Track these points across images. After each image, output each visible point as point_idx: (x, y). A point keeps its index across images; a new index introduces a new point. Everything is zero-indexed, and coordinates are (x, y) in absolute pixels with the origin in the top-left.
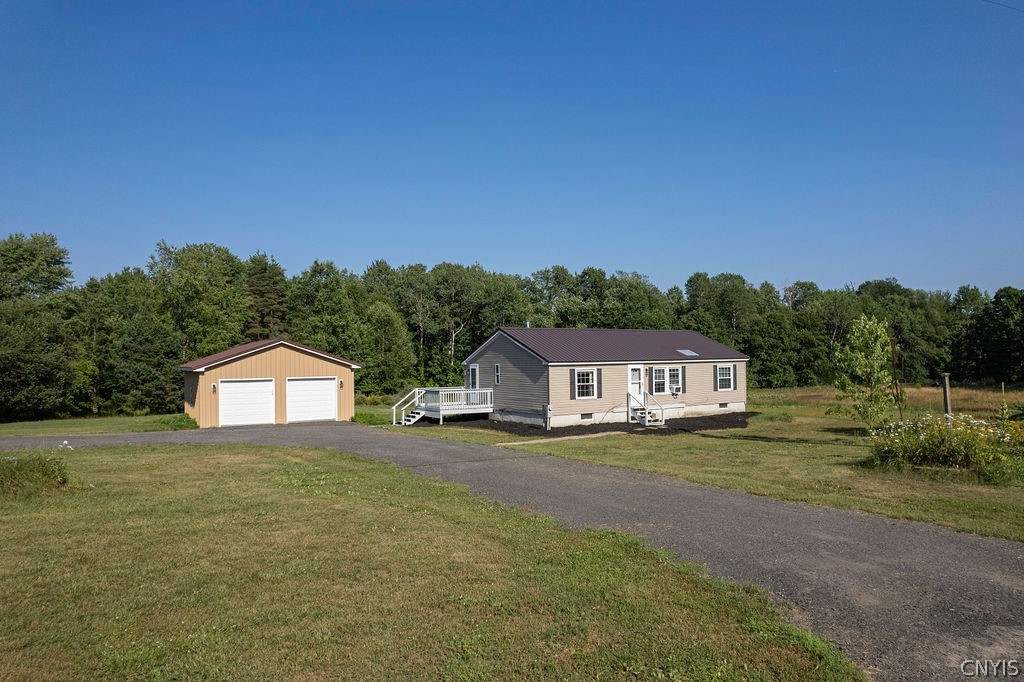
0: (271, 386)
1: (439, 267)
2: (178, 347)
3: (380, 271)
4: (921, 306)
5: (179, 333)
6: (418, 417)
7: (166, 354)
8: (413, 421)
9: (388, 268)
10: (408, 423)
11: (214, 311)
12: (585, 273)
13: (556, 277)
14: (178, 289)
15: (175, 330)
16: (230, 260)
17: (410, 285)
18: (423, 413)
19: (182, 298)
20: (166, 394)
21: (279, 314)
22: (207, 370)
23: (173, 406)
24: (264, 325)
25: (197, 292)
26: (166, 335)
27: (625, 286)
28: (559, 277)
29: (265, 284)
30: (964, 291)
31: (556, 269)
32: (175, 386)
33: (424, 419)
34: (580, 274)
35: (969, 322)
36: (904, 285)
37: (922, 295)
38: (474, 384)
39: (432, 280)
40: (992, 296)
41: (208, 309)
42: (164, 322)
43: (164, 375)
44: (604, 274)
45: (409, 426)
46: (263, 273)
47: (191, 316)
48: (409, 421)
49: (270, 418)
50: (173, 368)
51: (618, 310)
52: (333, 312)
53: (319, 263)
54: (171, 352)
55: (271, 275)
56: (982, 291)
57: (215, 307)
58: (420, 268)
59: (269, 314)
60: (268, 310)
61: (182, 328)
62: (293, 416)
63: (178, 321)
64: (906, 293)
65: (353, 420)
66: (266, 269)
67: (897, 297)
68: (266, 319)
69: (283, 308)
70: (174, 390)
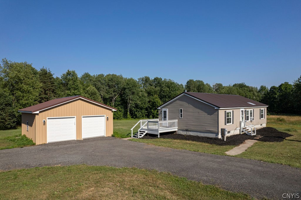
0: (74, 120)
1: (108, 75)
2: (11, 102)
3: (87, 76)
4: (252, 91)
5: (11, 96)
6: (144, 134)
7: (6, 105)
8: (143, 135)
9: (90, 75)
10: (141, 137)
11: (27, 88)
12: (155, 79)
13: (146, 80)
14: (11, 78)
15: (10, 95)
16: (33, 69)
17: (99, 81)
18: (146, 132)
19: (13, 82)
20: (6, 121)
21: (52, 90)
22: (40, 112)
23: (9, 126)
24: (46, 94)
25: (20, 80)
26: (6, 97)
27: (170, 83)
28: (147, 80)
29: (46, 79)
30: (262, 87)
31: (146, 77)
32: (10, 118)
33: (147, 134)
34: (153, 79)
35: (263, 96)
36: (247, 85)
37: (252, 88)
38: (165, 117)
39: (107, 80)
40: (269, 88)
41: (25, 87)
42: (5, 91)
43: (5, 113)
44: (161, 79)
45: (141, 138)
46: (45, 75)
47: (18, 89)
48: (141, 136)
49: (73, 137)
50: (9, 110)
51: (168, 91)
52: (75, 89)
53: (70, 71)
54: (8, 104)
55: (48, 76)
56: (266, 87)
57: (28, 86)
58: (102, 75)
59: (48, 90)
60: (47, 89)
61: (13, 94)
62: (85, 135)
63: (11, 91)
64: (248, 87)
65: (113, 136)
66: (46, 74)
67: (245, 88)
68: (47, 92)
69: (53, 88)
70: (10, 119)
